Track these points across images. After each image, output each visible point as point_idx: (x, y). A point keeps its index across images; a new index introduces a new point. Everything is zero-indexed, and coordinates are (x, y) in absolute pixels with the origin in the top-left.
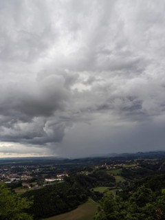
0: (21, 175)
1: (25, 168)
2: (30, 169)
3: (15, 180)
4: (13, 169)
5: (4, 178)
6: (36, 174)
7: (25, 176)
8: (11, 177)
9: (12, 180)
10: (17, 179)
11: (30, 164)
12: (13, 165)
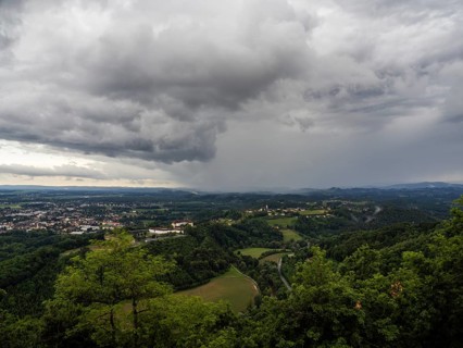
0: (101, 219)
1: (109, 207)
2: (118, 211)
3: (89, 230)
4: (84, 208)
5: (68, 225)
6: (131, 219)
7: (110, 223)
8: (82, 223)
9: (85, 228)
10: (94, 228)
11: (119, 201)
12: (84, 201)
